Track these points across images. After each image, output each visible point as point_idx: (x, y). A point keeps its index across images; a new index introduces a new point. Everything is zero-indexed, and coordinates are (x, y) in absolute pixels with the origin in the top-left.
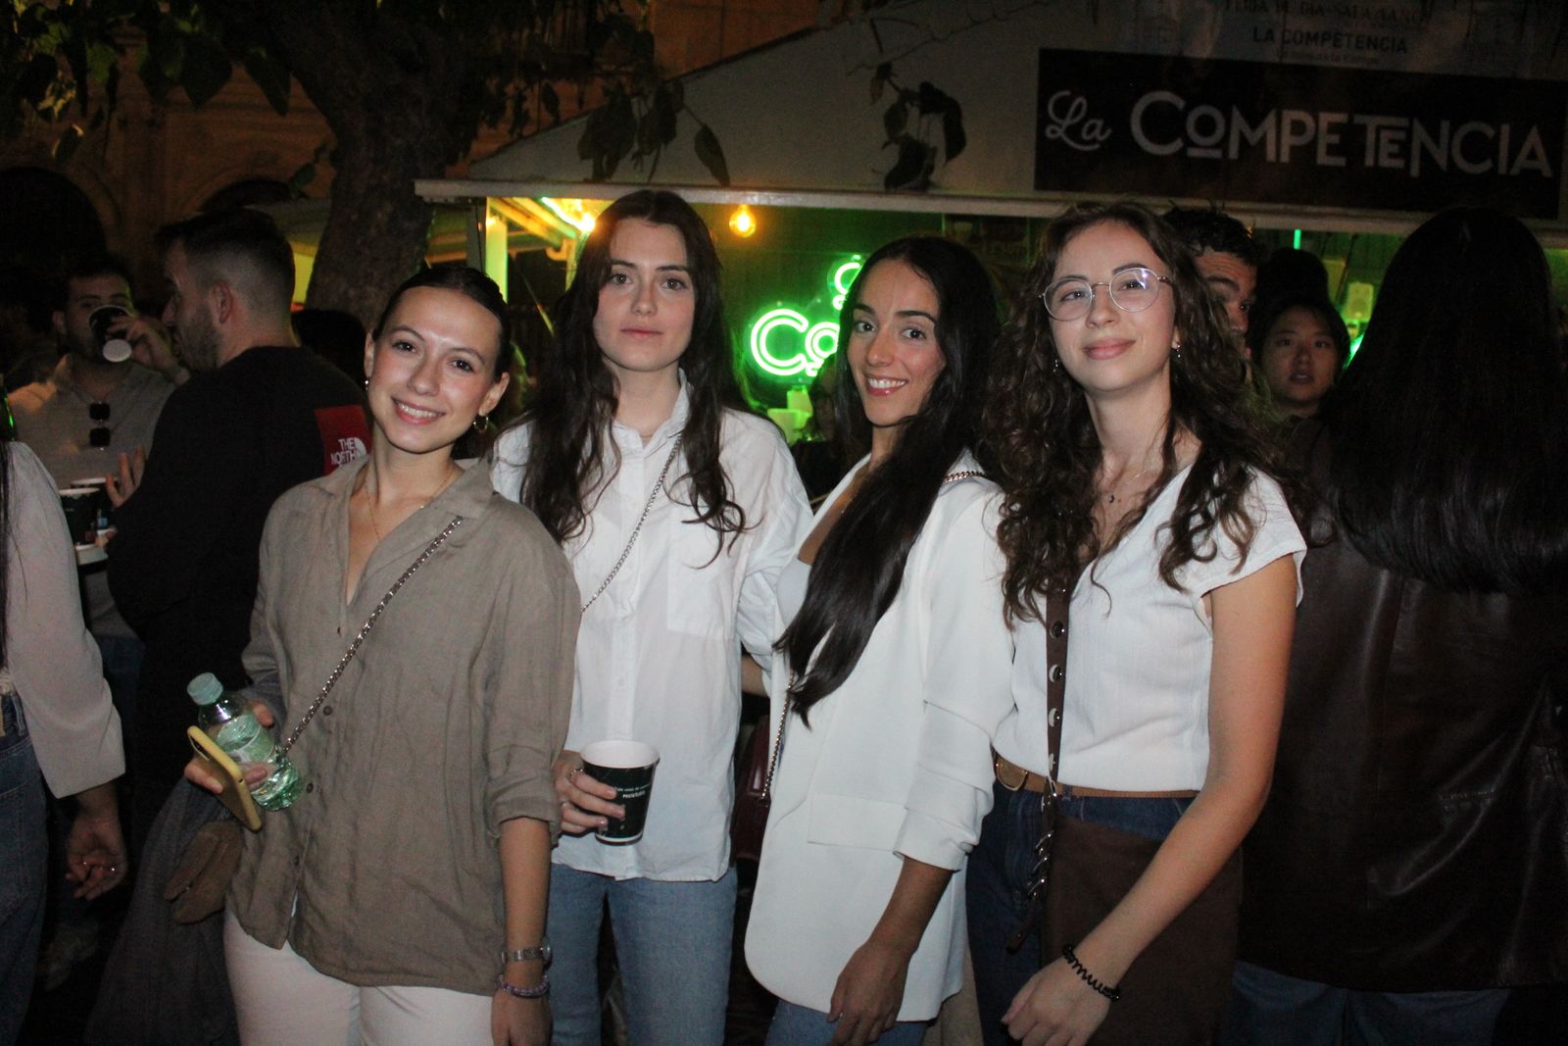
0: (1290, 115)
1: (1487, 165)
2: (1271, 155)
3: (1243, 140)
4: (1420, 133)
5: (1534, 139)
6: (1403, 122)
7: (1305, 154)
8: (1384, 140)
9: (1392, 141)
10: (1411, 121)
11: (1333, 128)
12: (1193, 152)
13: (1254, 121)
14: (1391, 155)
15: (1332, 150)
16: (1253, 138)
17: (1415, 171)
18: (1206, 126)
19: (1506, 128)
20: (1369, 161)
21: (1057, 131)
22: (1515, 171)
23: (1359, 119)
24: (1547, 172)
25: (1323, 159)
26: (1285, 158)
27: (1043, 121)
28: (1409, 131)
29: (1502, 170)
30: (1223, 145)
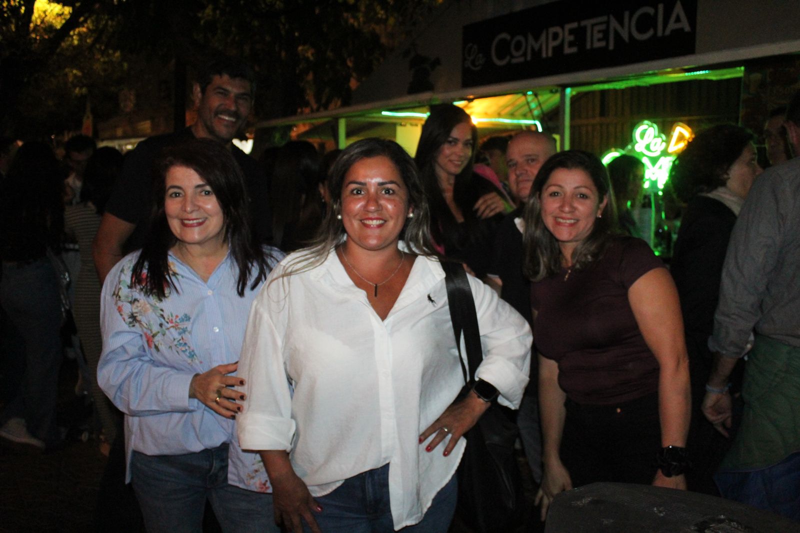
0: (552, 30)
1: (651, 33)
2: (544, 55)
3: (533, 49)
4: (614, 23)
5: (678, 9)
6: (604, 18)
7: (558, 49)
8: (595, 32)
9: (599, 32)
10: (609, 18)
11: (571, 32)
12: (514, 61)
13: (537, 38)
14: (599, 40)
15: (571, 44)
16: (536, 47)
17: (611, 47)
18: (518, 46)
19: (661, 7)
20: (588, 46)
21: (468, 64)
22: (668, 32)
23: (583, 23)
24: (687, 28)
25: (568, 50)
26: (550, 54)
27: (464, 59)
28: (608, 23)
29: (660, 33)
30: (525, 54)
